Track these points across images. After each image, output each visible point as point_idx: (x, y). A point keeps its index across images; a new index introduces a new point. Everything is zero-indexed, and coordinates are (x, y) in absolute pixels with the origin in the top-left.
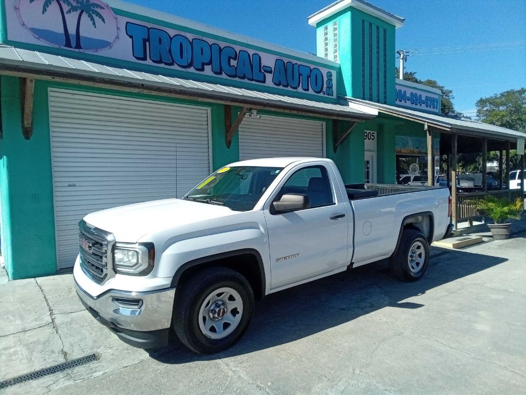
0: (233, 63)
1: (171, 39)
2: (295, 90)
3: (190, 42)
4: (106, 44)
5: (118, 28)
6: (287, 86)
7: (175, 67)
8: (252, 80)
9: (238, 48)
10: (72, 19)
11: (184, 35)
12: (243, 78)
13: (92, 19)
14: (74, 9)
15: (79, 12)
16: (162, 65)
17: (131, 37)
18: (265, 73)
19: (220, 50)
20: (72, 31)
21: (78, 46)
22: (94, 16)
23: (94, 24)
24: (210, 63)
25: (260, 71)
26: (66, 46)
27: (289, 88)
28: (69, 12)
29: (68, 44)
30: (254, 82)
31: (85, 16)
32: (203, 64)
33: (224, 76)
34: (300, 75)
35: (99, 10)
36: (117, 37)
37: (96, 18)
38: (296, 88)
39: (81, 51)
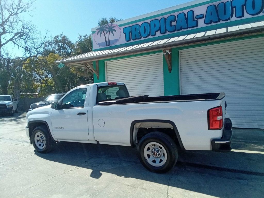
0: (174, 23)
1: (140, 26)
2: (228, 21)
3: (149, 23)
4: (117, 40)
5: (121, 32)
6: (219, 21)
7: (143, 39)
8: (187, 28)
9: (176, 14)
10: (107, 36)
11: (146, 22)
12: (181, 29)
13: (113, 33)
14: (107, 32)
15: (109, 32)
16: (137, 40)
17: (125, 33)
18: (197, 20)
19: (165, 19)
20: (107, 40)
21: (109, 45)
22: (113, 31)
23: (113, 34)
24: (159, 29)
25: (193, 20)
26: (106, 46)
27: (221, 22)
28: (106, 34)
29: (107, 45)
30: (189, 29)
31: (111, 33)
32: (156, 32)
33: (168, 33)
34: (232, 8)
35: (114, 28)
36: (120, 36)
37: (114, 32)
38: (229, 19)
39: (110, 46)
